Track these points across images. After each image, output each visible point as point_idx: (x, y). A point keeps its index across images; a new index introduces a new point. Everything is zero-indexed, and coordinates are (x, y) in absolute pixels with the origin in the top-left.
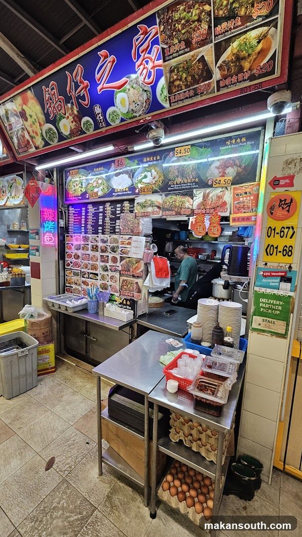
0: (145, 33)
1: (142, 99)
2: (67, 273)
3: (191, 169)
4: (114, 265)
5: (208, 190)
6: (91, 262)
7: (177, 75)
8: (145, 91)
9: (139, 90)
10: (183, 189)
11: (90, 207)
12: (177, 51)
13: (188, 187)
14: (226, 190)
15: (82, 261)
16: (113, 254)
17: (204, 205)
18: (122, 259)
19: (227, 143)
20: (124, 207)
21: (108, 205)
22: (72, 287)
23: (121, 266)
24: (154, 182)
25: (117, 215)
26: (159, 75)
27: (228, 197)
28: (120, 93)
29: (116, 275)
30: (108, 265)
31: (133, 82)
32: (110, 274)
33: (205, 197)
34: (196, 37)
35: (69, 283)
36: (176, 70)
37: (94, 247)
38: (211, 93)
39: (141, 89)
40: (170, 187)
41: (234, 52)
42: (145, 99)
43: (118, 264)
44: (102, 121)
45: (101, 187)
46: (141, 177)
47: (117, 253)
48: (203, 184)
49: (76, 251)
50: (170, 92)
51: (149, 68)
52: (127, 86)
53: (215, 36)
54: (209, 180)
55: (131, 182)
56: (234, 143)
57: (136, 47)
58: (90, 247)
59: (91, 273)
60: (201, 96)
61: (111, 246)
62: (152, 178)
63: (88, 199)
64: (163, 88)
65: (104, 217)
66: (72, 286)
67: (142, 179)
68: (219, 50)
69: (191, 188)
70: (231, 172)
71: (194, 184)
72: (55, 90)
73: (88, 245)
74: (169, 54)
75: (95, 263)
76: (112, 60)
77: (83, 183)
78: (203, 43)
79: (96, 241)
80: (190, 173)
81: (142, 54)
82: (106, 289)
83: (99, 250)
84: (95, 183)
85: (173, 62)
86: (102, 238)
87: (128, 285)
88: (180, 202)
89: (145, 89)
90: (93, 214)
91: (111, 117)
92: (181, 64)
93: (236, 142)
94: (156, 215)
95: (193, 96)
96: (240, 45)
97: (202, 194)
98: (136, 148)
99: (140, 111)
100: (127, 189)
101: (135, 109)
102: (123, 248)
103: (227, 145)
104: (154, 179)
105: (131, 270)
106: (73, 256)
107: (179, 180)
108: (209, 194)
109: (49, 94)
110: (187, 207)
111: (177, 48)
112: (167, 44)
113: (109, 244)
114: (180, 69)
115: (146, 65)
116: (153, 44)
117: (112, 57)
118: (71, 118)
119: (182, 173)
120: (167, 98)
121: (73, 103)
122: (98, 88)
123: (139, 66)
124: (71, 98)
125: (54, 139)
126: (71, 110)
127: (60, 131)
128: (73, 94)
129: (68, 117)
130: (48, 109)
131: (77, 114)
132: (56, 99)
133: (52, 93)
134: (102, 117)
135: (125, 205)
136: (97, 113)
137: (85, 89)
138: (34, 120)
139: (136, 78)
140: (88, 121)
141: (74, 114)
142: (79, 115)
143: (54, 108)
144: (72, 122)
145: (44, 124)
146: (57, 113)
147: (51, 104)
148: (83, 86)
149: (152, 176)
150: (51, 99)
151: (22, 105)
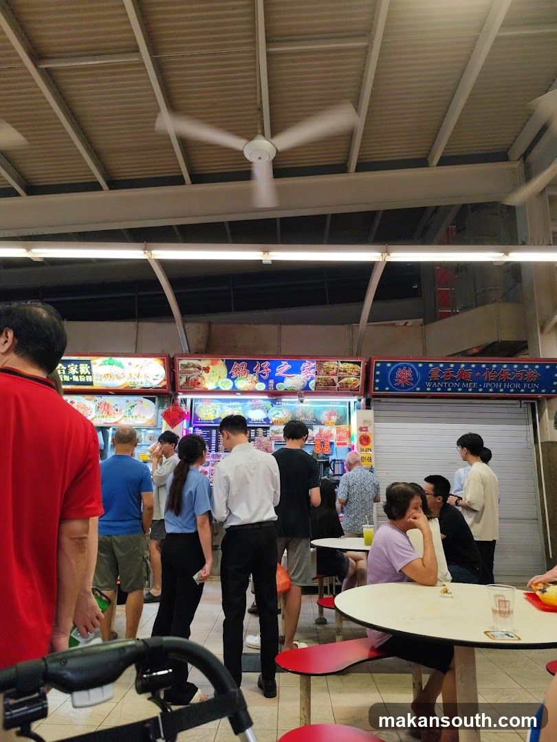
1: (301, 384)
3: (310, 413)
5: (322, 427)
7: (321, 381)
8: (304, 382)
9: (300, 381)
14: (332, 428)
17: (320, 435)
24: (284, 418)
26: (312, 379)
27: (334, 431)
28: (289, 379)
31: (298, 377)
33: (321, 431)
34: (331, 372)
36: (320, 379)
39: (302, 381)
41: (345, 381)
44: (272, 387)
48: (318, 423)
52: (294, 378)
53: (338, 375)
54: (322, 421)
55: (266, 415)
57: (303, 367)
60: (330, 391)
64: (313, 383)
68: (340, 379)
70: (334, 419)
71: (313, 422)
72: (244, 366)
74: (319, 373)
77: (217, 411)
78: (334, 375)
81: (306, 370)
85: (320, 377)
91: (279, 387)
92: (323, 378)
95: (326, 389)
96: (347, 380)
97: (318, 429)
98: (283, 400)
99: (298, 388)
100: (262, 420)
101: (295, 387)
108: (323, 429)
109: (238, 367)
111: (322, 373)
112: (318, 370)
115: (307, 374)
116: (312, 368)
117: (289, 366)
118: (250, 381)
119: (305, 415)
120: (314, 387)
121: (255, 375)
122: (276, 374)
123: (303, 373)
124: (255, 372)
125: (227, 387)
126: (251, 377)
127: (236, 385)
128: (258, 371)
129: (247, 380)
130: (232, 372)
131: (255, 380)
132: (243, 370)
133: (241, 367)
134: (273, 385)
135: (259, 431)
136: (271, 383)
137: (267, 372)
138: (215, 374)
139: (300, 376)
140: (262, 385)
141: (253, 380)
142: (257, 381)
143: (238, 373)
144: (249, 383)
145: (224, 378)
146: (240, 376)
147: (237, 371)
148: (267, 370)
149: (283, 414)
150: (238, 369)
151: (209, 364)
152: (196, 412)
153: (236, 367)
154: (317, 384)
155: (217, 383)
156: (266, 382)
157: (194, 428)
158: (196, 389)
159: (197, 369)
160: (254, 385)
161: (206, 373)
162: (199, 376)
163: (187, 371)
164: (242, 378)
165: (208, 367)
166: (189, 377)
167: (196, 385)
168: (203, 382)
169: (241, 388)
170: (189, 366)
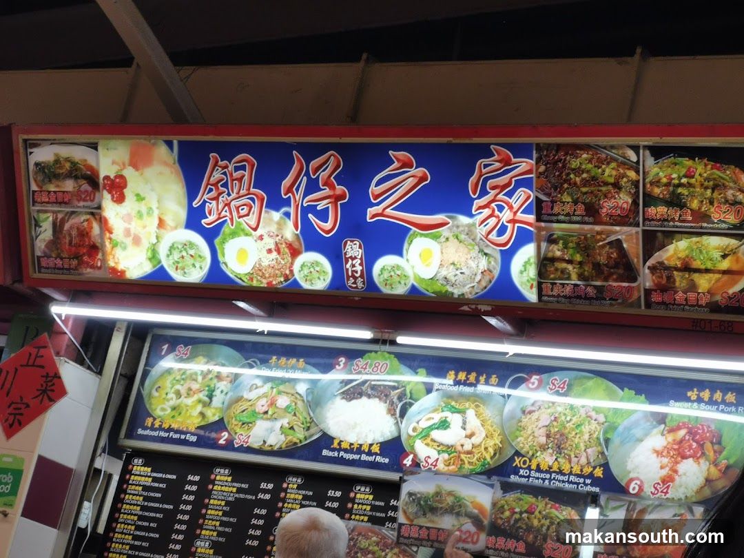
0: (507, 162)
1: (474, 266)
3: (586, 437)
7: (562, 250)
8: (486, 254)
9: (471, 248)
11: (222, 476)
12: (568, 215)
13: (571, 486)
19: (689, 394)
20: (353, 501)
21: (293, 483)
24: (468, 447)
28: (423, 238)
31: (461, 229)
34: (607, 206)
36: (561, 242)
38: (631, 305)
39: (477, 248)
40: (517, 473)
41: (680, 255)
42: (481, 268)
44: (358, 275)
45: (285, 422)
46: (431, 422)
50: (541, 274)
51: (504, 220)
52: (443, 231)
53: (644, 220)
54: (631, 480)
55: (394, 428)
56: (707, 399)
57: (481, 176)
60: (611, 305)
62: (463, 433)
64: (526, 264)
67: (431, 428)
68: (652, 242)
70: (693, 473)
71: (588, 481)
72: (246, 173)
74: (550, 212)
76: (420, 175)
77: (217, 393)
78: (622, 221)
80: (582, 447)
81: (493, 192)
84: (263, 401)
85: (558, 228)
89: (486, 251)
90: (228, 503)
91: (386, 275)
92: (573, 236)
93: (712, 397)
95: (592, 298)
96: (690, 248)
99: (464, 286)
100: (376, 449)
101: (453, 279)
103: (688, 400)
104: (470, 436)
107: (547, 459)
109: (225, 174)
111: (567, 209)
112: (548, 195)
114: (571, 245)
115: (497, 212)
116: (520, 184)
117: (421, 171)
118: (270, 243)
119: (558, 441)
120: (535, 284)
121: (287, 215)
122: (369, 210)
123: (480, 208)
124: (287, 203)
125: (193, 269)
126: (276, 226)
127: (220, 258)
128: (297, 198)
129: (261, 238)
130: (205, 202)
131: (290, 240)
132: (241, 192)
133: (234, 174)
134: (361, 268)
135: (358, 496)
136: (350, 255)
137: (332, 200)
138: (144, 210)
139: (469, 226)
140: (317, 263)
141: (282, 237)
142: (297, 243)
143: (226, 205)
144: (270, 251)
145: (176, 228)
146: (232, 219)
147: (220, 194)
148: (331, 193)
149: (464, 429)
150: (225, 185)
151: (124, 164)
152: (145, 393)
153: (217, 175)
154: (544, 264)
156: (333, 251)
158: (89, 273)
159: (86, 187)
160: (288, 265)
161: (115, 205)
162: (92, 214)
163: (55, 192)
164: (242, 227)
165: (122, 177)
166: (63, 222)
167: (84, 254)
168: (107, 243)
169: (241, 279)
170: (61, 172)
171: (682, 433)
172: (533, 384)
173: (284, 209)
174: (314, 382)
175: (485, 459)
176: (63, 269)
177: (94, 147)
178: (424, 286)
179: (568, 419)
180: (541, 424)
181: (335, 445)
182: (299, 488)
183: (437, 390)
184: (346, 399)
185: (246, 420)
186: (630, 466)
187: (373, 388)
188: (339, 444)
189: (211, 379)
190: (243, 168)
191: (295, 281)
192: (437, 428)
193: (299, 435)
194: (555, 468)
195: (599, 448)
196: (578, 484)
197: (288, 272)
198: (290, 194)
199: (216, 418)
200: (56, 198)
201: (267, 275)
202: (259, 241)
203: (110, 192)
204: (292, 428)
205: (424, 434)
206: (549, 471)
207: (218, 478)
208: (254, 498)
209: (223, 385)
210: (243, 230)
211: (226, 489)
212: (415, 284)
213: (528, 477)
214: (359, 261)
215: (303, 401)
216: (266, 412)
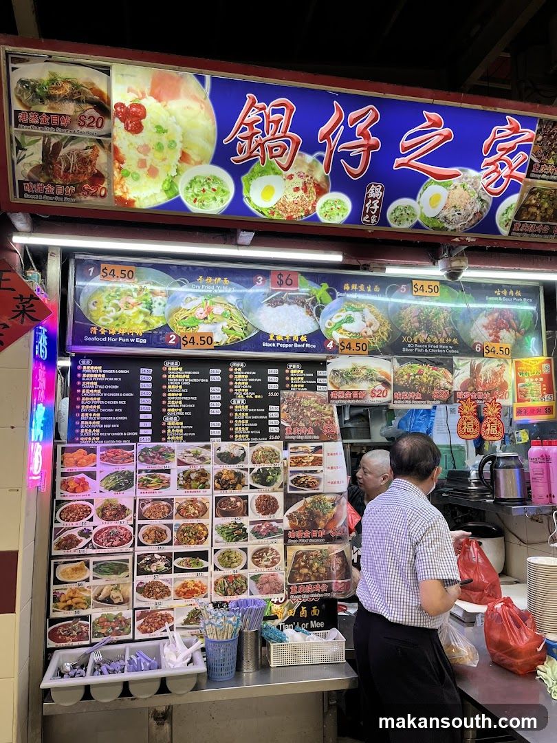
0: (515, 130)
1: (470, 208)
2: (62, 572)
3: (443, 321)
4: (266, 518)
5: (478, 361)
6: (177, 521)
7: (537, 200)
8: (482, 200)
9: (472, 195)
10: (433, 354)
11: (173, 367)
12: (549, 174)
13: (441, 351)
14: (506, 365)
15: (138, 522)
16: (265, 491)
17: (473, 386)
18: (290, 500)
19: (496, 292)
20: (289, 375)
21: (237, 367)
22: (85, 618)
23: (290, 517)
24: (370, 333)
25: (270, 394)
26: (513, 189)
28: (437, 186)
29: (272, 546)
30: (245, 521)
31: (469, 180)
32: (253, 544)
33: (474, 371)
35: (70, 607)
36: (538, 193)
37: (193, 476)
39: (476, 195)
40: (406, 346)
42: (475, 210)
43: (279, 514)
44: (373, 213)
45: (225, 324)
46: (340, 319)
47: (276, 486)
48: (467, 349)
49: (112, 496)
50: (518, 216)
51: (503, 175)
52: (455, 181)
54: (475, 344)
55: (314, 324)
56: (505, 295)
57: (494, 139)
58: (173, 477)
59: (178, 555)
60: (555, 238)
61: (255, 471)
62: (365, 324)
63: (177, 346)
64: (510, 208)
65: (227, 397)
66: (83, 613)
67: (341, 322)
69: (446, 354)
71: (451, 347)
72: (284, 117)
73: (168, 471)
74: (538, 171)
75: (195, 521)
76: (445, 134)
77: (155, 305)
79: (203, 459)
80: (442, 327)
81: (500, 153)
82: (238, 591)
83: (211, 482)
84: (201, 310)
85: (539, 184)
86: (222, 450)
87: (311, 566)
88: (430, 376)
89: (483, 198)
90: (185, 387)
91: (398, 213)
92: (548, 190)
93: (508, 294)
94: (379, 399)
95: (546, 234)
97: (468, 367)
99: (457, 224)
100: (304, 339)
101: (451, 218)
102: (301, 475)
103: (496, 295)
104: (371, 325)
105: (322, 524)
106: (94, 513)
107: (422, 336)
108: (479, 367)
109: (261, 115)
110: (442, 386)
111: (550, 170)
112: (539, 158)
113: (250, 465)
114: (544, 196)
115: (499, 169)
116: (520, 148)
117: (446, 131)
118: (298, 182)
119: (426, 325)
120: (510, 223)
121: (321, 159)
122: (397, 159)
123: (488, 164)
124: (322, 148)
125: (213, 202)
126: (307, 168)
127: (245, 193)
128: (333, 144)
129: (291, 177)
130: (237, 140)
131: (319, 180)
132: (277, 133)
133: (271, 117)
134: (378, 207)
135: (292, 371)
136: (372, 196)
137: (366, 149)
138: (165, 141)
139: (475, 178)
140: (340, 202)
141: (311, 178)
142: (325, 184)
143: (259, 145)
144: (297, 189)
145: (200, 163)
146: (263, 159)
147: (253, 134)
148: (365, 142)
149: (365, 322)
150: (261, 126)
151: (143, 94)
152: (82, 306)
153: (253, 116)
155: (172, 184)
157: (76, 360)
158: (88, 201)
159: (91, 111)
160: (312, 202)
161: (130, 134)
162: (99, 141)
163: (48, 114)
164: (273, 166)
165: (140, 106)
166: (57, 147)
167: (85, 182)
168: (116, 173)
169: (262, 213)
170: (57, 92)
171: (496, 314)
172: (403, 290)
173: (318, 153)
174: (242, 295)
175: (383, 339)
176: (55, 195)
177: (107, 71)
178: (426, 223)
179: (429, 310)
180: (413, 315)
181: (271, 338)
182: (243, 370)
183: (339, 297)
184: (272, 306)
185: (188, 325)
186: (472, 337)
187: (291, 297)
188: (275, 337)
189: (146, 294)
190: (282, 111)
191: (316, 216)
192: (346, 322)
193: (239, 334)
194: (429, 341)
195: (452, 327)
196: (445, 349)
197: (310, 208)
198: (326, 140)
199: (161, 324)
200: (50, 121)
201: (289, 210)
202: (288, 180)
203: (123, 120)
204: (232, 329)
205: (337, 327)
206: (426, 343)
207: (170, 369)
208: (207, 381)
209: (158, 299)
210: (273, 169)
211: (180, 377)
212: (420, 221)
213: (414, 348)
214: (378, 202)
215: (236, 309)
216: (206, 318)
